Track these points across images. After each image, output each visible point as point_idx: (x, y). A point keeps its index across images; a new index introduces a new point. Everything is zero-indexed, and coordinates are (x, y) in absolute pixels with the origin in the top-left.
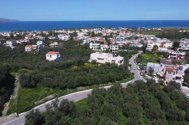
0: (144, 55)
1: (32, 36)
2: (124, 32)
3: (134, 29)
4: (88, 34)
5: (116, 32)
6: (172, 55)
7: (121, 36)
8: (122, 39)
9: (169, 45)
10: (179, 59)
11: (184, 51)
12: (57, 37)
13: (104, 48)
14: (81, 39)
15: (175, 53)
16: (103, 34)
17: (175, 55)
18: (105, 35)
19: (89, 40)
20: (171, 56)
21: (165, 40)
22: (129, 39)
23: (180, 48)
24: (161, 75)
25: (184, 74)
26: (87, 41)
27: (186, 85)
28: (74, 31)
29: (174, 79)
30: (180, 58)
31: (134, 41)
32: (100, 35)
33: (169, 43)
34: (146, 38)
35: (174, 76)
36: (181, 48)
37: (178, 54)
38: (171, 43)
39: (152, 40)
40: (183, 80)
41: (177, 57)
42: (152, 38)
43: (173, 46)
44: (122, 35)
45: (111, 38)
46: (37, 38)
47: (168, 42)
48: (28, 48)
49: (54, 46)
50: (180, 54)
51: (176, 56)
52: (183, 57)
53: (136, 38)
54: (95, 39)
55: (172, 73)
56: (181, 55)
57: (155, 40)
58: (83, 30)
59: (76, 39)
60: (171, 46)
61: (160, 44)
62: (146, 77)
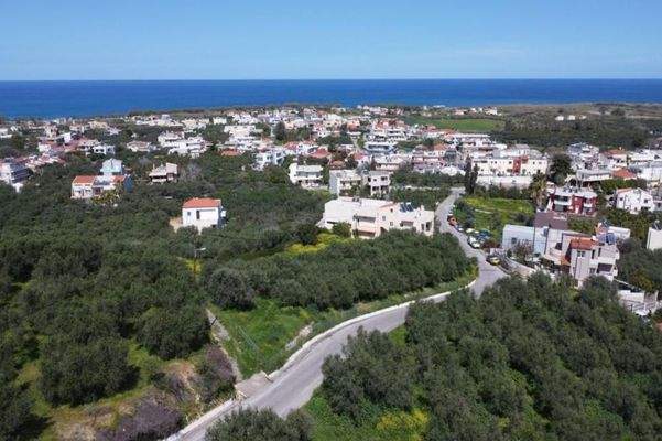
0: (472, 202)
1: (63, 140)
2: (386, 124)
3: (409, 110)
4: (260, 131)
5: (357, 123)
6: (557, 198)
7: (377, 136)
8: (386, 147)
9: (537, 167)
10: (577, 210)
11: (586, 184)
12: (155, 142)
13: (343, 183)
14: (245, 148)
15: (567, 194)
16: (315, 130)
17: (566, 199)
18: (323, 136)
19: (278, 155)
20: (556, 202)
21: (521, 150)
22: (407, 146)
23: (573, 177)
24: (557, 262)
25: (617, 256)
26: (271, 157)
27: (625, 288)
28: (207, 121)
29: (592, 270)
30: (582, 209)
31: (426, 154)
32: (306, 133)
33: (537, 162)
34: (461, 144)
35: (594, 263)
36: (578, 177)
37: (574, 197)
38: (543, 161)
39: (480, 149)
40: (615, 273)
41: (573, 205)
42: (480, 144)
43: (552, 168)
44: (380, 134)
45: (348, 147)
46: (83, 147)
47: (534, 158)
48: (83, 186)
49: (166, 177)
50: (580, 194)
51: (569, 203)
52: (590, 206)
53: (430, 144)
54: (294, 149)
55: (589, 253)
56: (584, 200)
57: (491, 150)
58: (236, 117)
59: (228, 149)
60: (543, 171)
61: (511, 162)
62: (511, 268)
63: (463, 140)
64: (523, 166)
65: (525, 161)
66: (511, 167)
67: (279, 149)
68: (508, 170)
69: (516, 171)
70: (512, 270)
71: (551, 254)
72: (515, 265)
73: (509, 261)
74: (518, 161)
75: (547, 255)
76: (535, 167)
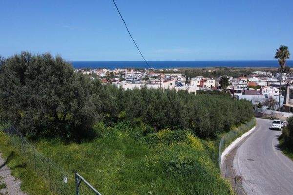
2: (132, 71)
3: (139, 70)
8: (136, 78)
16: (97, 74)
18: (102, 76)
36: (233, 86)
38: (214, 81)
53: (156, 78)
60: (214, 85)
61: (198, 82)
62: (266, 115)
63: (171, 75)
64: (204, 84)
65: (205, 81)
66: (199, 84)
68: (198, 86)
69: (201, 86)
70: (268, 116)
71: (289, 103)
72: (269, 112)
73: (262, 110)
74: (202, 82)
75: (287, 104)
76: (210, 84)
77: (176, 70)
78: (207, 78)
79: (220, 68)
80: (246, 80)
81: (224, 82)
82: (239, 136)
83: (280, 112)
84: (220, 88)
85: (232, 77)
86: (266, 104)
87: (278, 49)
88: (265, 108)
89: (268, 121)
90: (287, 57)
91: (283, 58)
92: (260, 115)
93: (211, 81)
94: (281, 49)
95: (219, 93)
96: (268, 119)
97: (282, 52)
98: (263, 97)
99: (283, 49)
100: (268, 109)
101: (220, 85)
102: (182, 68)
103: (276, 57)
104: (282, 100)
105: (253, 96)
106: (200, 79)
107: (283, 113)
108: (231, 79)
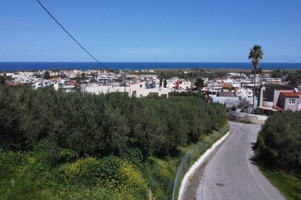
14: (25, 82)
16: (67, 75)
18: (72, 77)
19: (46, 83)
21: (176, 79)
24: (273, 110)
26: (42, 84)
43: (195, 85)
44: (103, 76)
55: (298, 101)
59: (13, 83)
60: (189, 87)
61: (174, 84)
62: (240, 118)
63: (146, 77)
64: (180, 85)
65: (181, 83)
66: (174, 86)
67: (46, 81)
68: (173, 88)
69: (177, 88)
70: (241, 119)
71: (263, 105)
72: (243, 115)
73: (236, 113)
74: (178, 83)
75: (261, 107)
76: (185, 85)
77: (152, 71)
78: (183, 80)
79: (197, 70)
80: (220, 81)
81: (200, 84)
82: (210, 146)
83: (254, 115)
84: (196, 89)
85: (207, 79)
86: (239, 107)
87: (252, 49)
88: (238, 110)
89: (242, 124)
90: (261, 57)
91: (257, 58)
92: (234, 119)
93: (186, 83)
94: (254, 48)
95: (194, 94)
96: (242, 122)
97: (256, 52)
98: (237, 99)
99: (256, 48)
100: (242, 111)
101: (196, 87)
102: (158, 69)
103: (250, 57)
104: (256, 102)
105: (227, 98)
106: (176, 81)
107: (257, 116)
108: (206, 80)
